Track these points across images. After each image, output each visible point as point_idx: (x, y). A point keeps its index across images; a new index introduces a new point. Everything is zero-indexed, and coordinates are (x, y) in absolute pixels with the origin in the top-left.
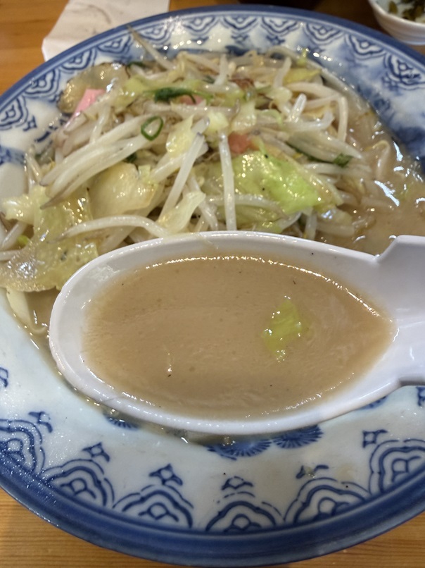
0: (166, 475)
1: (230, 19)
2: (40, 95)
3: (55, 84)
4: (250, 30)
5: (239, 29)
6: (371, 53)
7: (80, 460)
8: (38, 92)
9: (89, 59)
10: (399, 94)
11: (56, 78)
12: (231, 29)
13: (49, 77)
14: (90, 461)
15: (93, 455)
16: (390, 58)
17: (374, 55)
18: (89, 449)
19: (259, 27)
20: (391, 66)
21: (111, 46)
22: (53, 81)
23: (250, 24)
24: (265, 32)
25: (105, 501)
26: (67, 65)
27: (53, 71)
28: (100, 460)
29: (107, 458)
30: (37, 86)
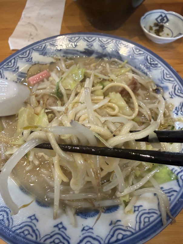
0: (60, 226)
1: (86, 38)
2: (9, 69)
3: (15, 64)
4: (94, 43)
5: (89, 42)
6: (140, 54)
7: (26, 222)
8: (8, 68)
9: (29, 54)
10: (150, 71)
11: (16, 61)
12: (86, 42)
13: (13, 61)
14: (31, 222)
15: (32, 220)
16: (147, 56)
17: (141, 55)
18: (30, 217)
19: (97, 42)
20: (147, 60)
21: (38, 48)
22: (14, 63)
23: (93, 40)
24: (100, 43)
25: (37, 238)
26: (20, 56)
27: (15, 59)
28: (34, 221)
29: (37, 220)
30: (8, 65)
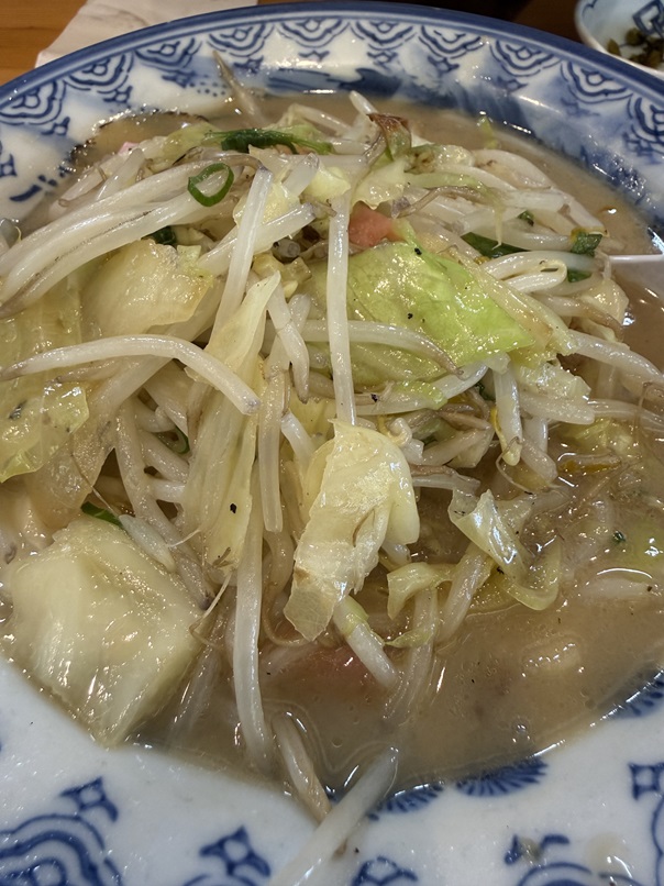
0: (236, 851)
1: (366, 25)
2: (27, 121)
3: (56, 104)
4: (401, 45)
5: (382, 42)
6: (606, 92)
7: (54, 816)
8: (24, 116)
9: (119, 70)
10: (654, 163)
11: (58, 95)
12: (369, 40)
13: (46, 92)
14: (77, 819)
15: (83, 807)
16: (639, 102)
17: (611, 96)
18: (73, 793)
19: (415, 41)
20: (640, 117)
21: (159, 52)
22: (51, 99)
23: (400, 35)
24: (426, 49)
26: (79, 75)
27: (54, 83)
28: (97, 817)
29: (113, 813)
30: (23, 105)
